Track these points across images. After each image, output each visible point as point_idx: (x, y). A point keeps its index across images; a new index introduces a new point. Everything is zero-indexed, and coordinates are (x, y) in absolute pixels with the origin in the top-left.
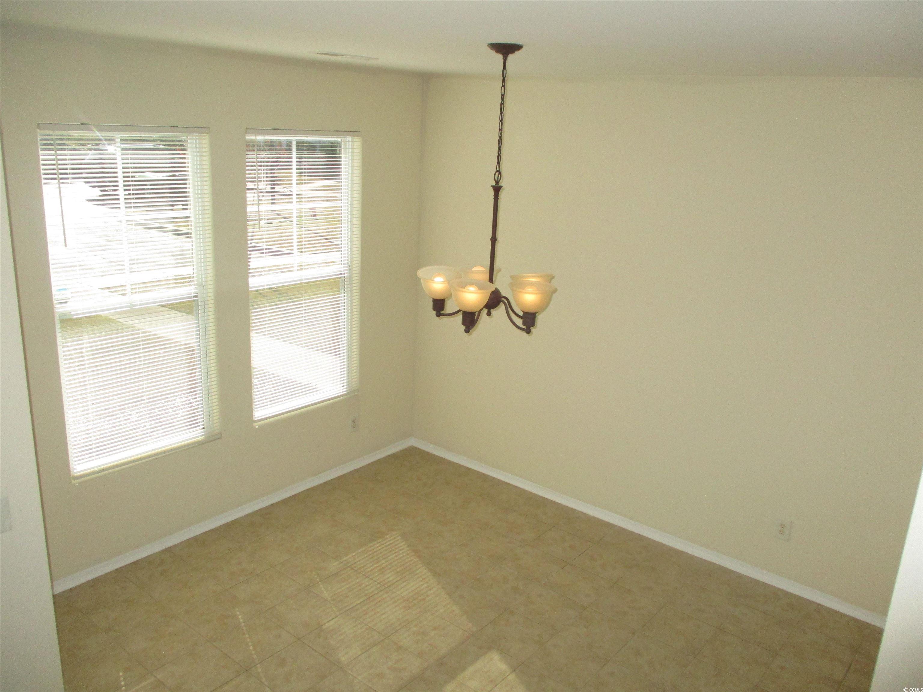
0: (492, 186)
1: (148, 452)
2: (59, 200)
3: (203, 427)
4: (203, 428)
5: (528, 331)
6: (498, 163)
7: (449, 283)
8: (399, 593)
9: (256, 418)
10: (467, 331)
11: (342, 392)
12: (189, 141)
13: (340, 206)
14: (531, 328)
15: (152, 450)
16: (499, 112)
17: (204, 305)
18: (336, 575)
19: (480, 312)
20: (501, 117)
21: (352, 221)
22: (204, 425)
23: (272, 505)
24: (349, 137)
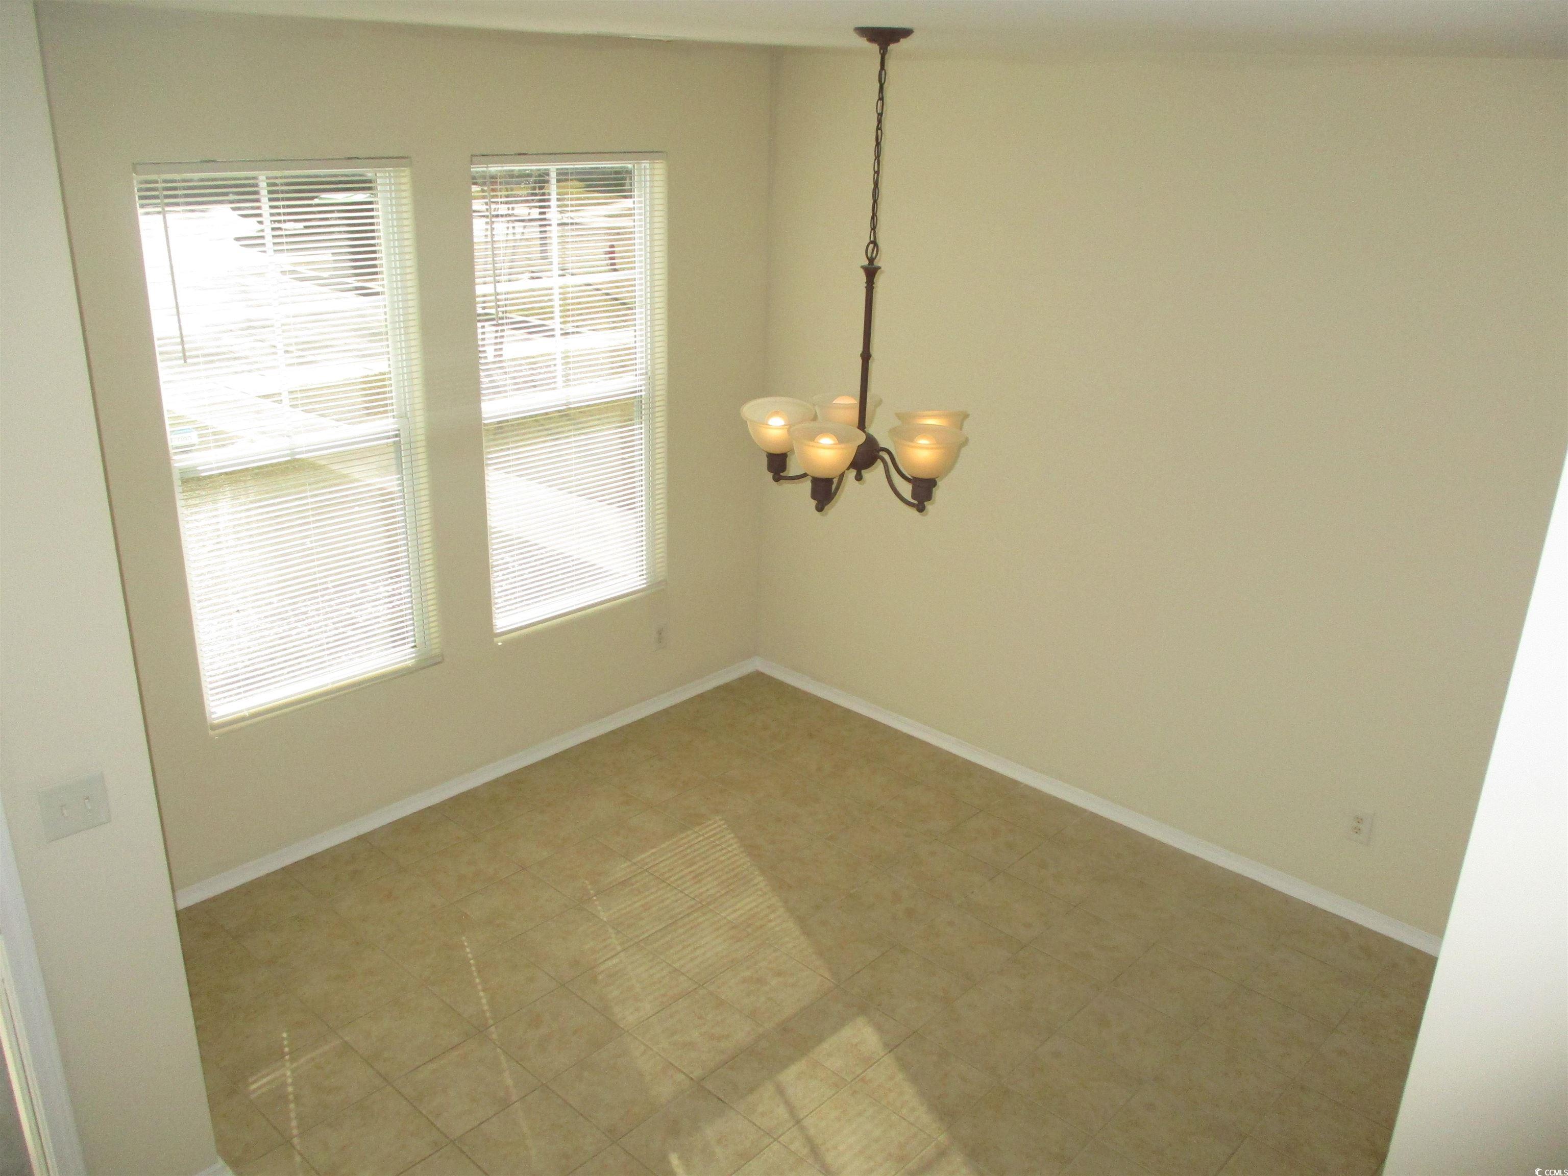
0: (863, 267)
1: (327, 685)
2: (172, 287)
3: (413, 644)
4: (415, 646)
5: (921, 509)
6: (872, 229)
7: (789, 430)
8: (723, 914)
9: (498, 629)
10: (820, 508)
11: (640, 585)
12: (379, 181)
13: (632, 279)
14: (926, 503)
15: (333, 683)
16: (874, 144)
17: (411, 449)
18: (624, 883)
19: (842, 476)
20: (878, 151)
21: (652, 304)
22: (415, 641)
23: (528, 768)
24: (646, 161)
